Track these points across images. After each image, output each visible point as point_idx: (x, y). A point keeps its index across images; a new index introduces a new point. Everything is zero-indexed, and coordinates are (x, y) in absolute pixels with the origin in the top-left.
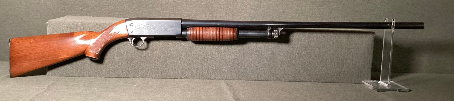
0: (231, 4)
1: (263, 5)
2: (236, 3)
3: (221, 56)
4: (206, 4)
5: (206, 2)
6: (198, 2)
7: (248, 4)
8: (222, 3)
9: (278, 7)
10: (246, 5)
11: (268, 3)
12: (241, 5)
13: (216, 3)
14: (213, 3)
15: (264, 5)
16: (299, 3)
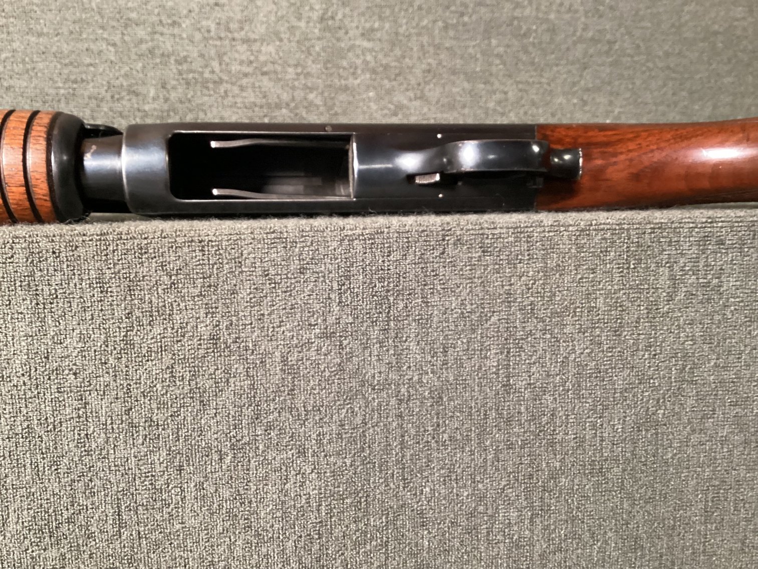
0: (319, 101)
1: (502, 96)
2: (342, 97)
3: (200, 487)
4: (166, 107)
5: (166, 100)
6: (112, 97)
7: (416, 98)
8: (258, 101)
9: (585, 103)
10: (405, 102)
11: (528, 83)
12: (372, 104)
13: (226, 102)
14: (206, 98)
15: (507, 100)
16: (698, 76)
